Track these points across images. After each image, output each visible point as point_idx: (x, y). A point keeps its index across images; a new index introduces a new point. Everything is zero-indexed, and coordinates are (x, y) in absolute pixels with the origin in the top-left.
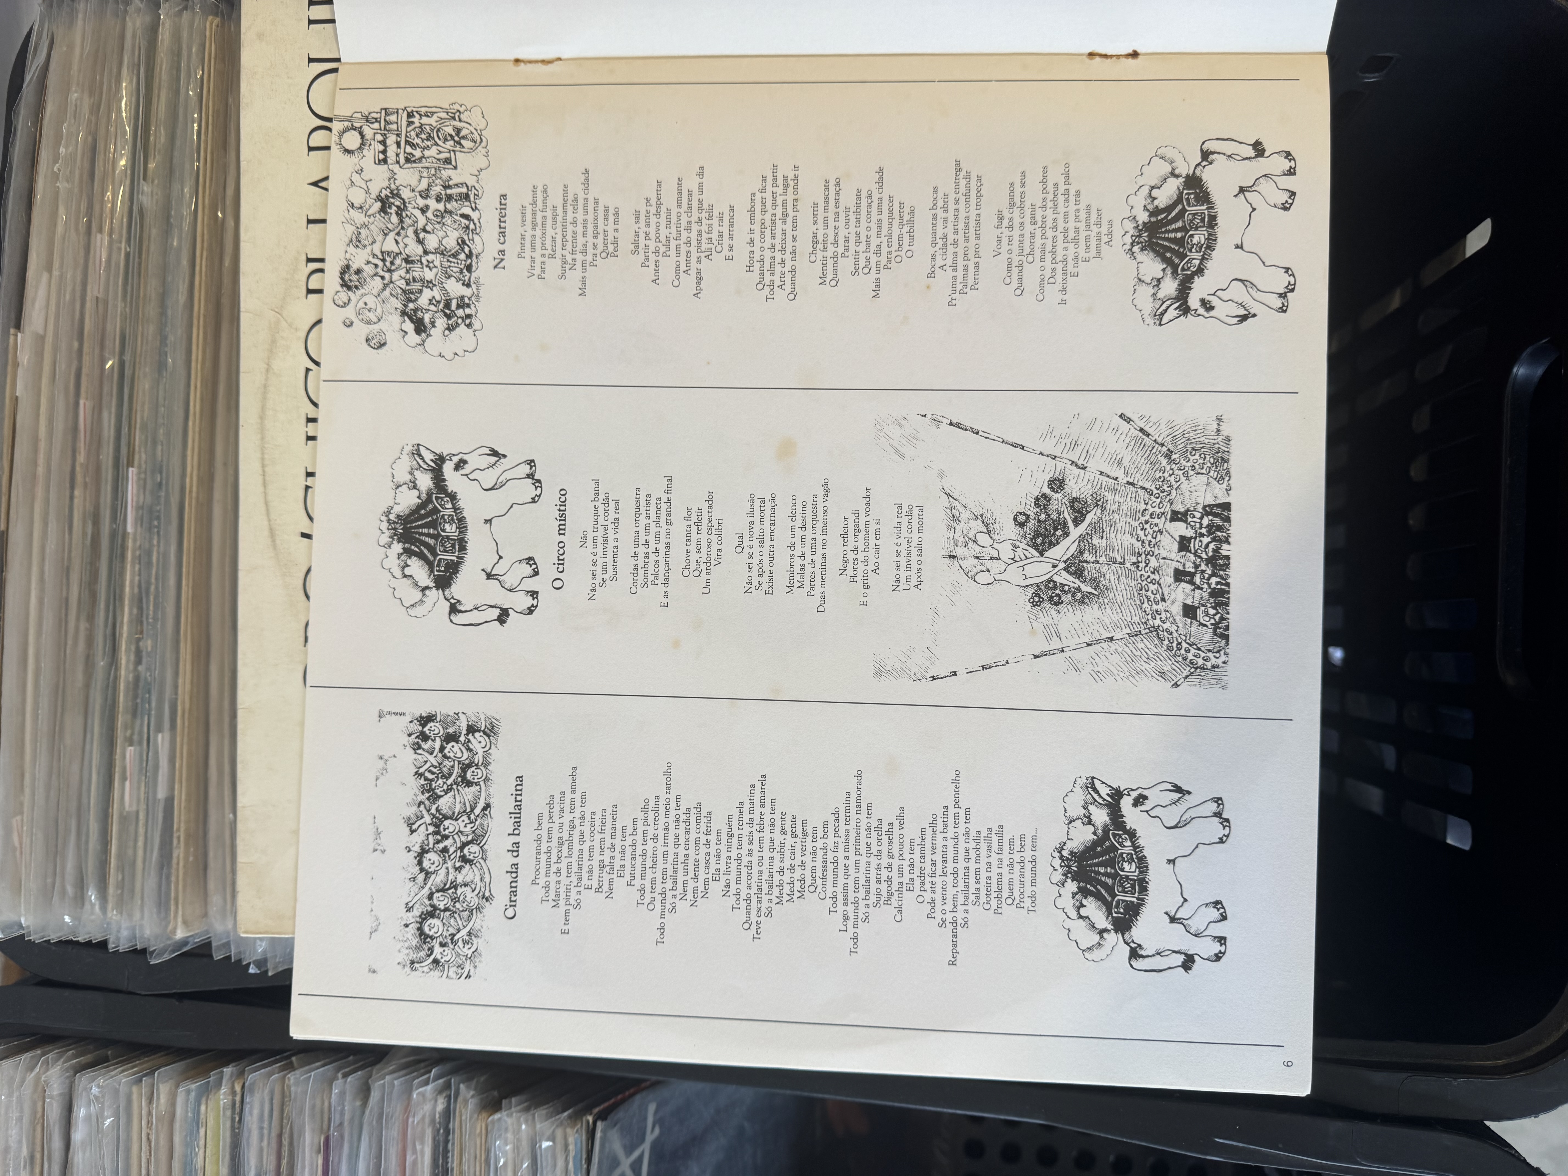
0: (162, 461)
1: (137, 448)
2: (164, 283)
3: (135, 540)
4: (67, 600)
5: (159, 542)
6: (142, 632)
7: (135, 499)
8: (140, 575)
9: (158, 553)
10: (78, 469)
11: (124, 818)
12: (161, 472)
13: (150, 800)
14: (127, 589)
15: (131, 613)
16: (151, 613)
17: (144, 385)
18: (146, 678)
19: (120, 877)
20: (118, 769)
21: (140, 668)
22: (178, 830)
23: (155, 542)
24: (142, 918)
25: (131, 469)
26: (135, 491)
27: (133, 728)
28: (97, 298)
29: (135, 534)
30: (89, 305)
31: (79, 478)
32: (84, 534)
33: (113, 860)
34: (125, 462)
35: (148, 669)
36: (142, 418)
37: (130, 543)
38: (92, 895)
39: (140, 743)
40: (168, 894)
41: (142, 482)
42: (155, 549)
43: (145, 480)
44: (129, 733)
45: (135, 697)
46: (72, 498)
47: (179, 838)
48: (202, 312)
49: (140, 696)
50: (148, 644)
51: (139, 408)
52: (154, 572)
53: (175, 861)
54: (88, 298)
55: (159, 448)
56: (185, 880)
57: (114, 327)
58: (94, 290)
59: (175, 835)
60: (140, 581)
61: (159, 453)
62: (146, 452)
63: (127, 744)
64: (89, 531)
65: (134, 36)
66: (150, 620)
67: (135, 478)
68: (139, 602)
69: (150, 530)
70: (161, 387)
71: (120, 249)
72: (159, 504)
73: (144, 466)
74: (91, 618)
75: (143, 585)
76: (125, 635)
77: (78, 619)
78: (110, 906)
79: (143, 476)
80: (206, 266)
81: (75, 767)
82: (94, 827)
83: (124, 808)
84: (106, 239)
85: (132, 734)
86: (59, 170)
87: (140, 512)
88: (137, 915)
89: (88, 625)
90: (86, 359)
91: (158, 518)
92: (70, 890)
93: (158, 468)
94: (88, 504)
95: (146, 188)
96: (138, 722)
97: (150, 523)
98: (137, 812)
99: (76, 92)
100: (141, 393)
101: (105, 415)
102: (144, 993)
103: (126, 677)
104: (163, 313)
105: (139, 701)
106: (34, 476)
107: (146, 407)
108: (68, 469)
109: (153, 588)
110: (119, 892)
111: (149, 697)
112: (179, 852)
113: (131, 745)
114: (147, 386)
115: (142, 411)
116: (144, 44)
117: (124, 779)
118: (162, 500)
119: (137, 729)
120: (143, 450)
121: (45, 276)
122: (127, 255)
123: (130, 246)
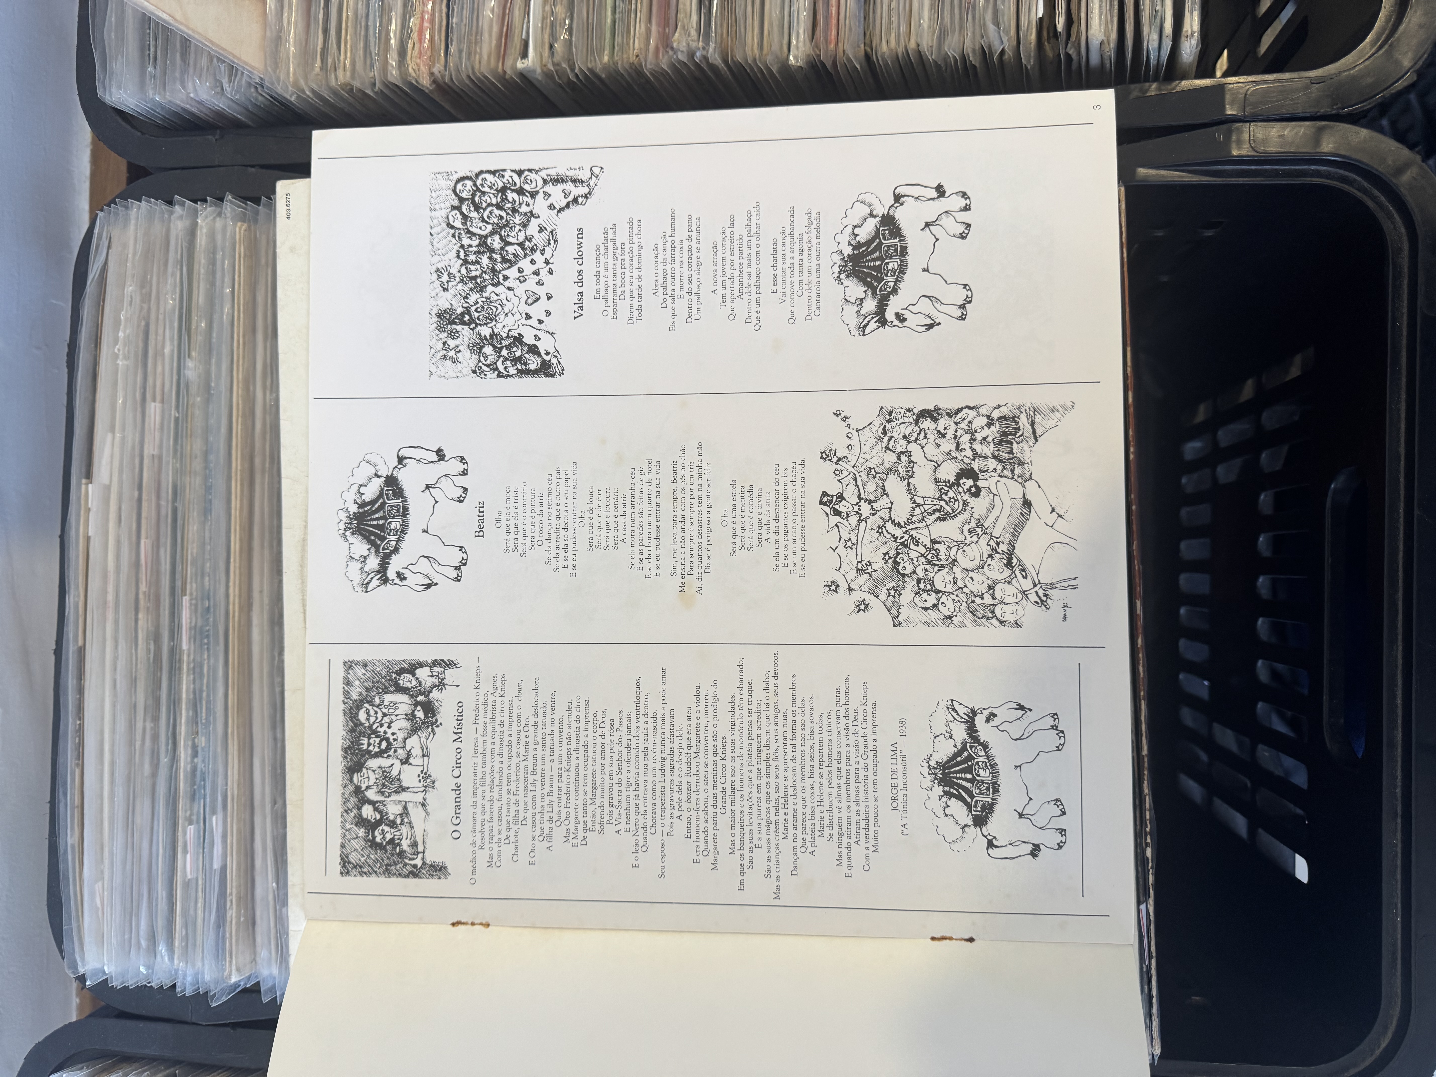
0: (209, 590)
1: (189, 580)
2: (206, 441)
3: (189, 655)
4: (135, 706)
5: (209, 656)
6: (197, 733)
7: (188, 621)
8: (194, 683)
9: (209, 666)
10: (141, 596)
11: (187, 884)
12: (209, 600)
13: (206, 870)
14: (184, 696)
15: (187, 717)
16: (204, 715)
17: (193, 529)
18: (202, 770)
19: (184, 933)
20: (180, 844)
21: (196, 760)
22: (231, 894)
23: (206, 656)
24: (203, 965)
25: (184, 598)
26: (188, 615)
27: (191, 810)
28: (153, 455)
29: (189, 650)
30: (146, 461)
31: (142, 603)
32: (148, 650)
33: (178, 918)
34: (180, 592)
35: (203, 761)
36: (192, 554)
37: (185, 658)
38: (162, 948)
39: (198, 822)
40: (224, 949)
41: (193, 607)
42: (206, 662)
43: (196, 605)
44: (188, 813)
45: (193, 783)
46: (136, 620)
47: (231, 901)
48: (239, 468)
49: (197, 783)
50: (202, 741)
51: (190, 547)
52: (205, 681)
53: (228, 919)
54: (145, 457)
55: (207, 579)
56: (237, 935)
57: (168, 479)
58: (150, 450)
59: (228, 899)
60: (194, 689)
61: (207, 584)
62: (196, 583)
63: (187, 823)
64: (152, 647)
65: (177, 238)
66: (204, 721)
67: (188, 605)
68: (195, 705)
69: (201, 645)
70: (207, 528)
71: (170, 414)
72: (207, 625)
73: (195, 594)
74: (156, 719)
75: (197, 692)
76: (183, 734)
77: (145, 721)
78: (176, 957)
79: (194, 602)
80: (241, 430)
81: (145, 844)
82: (161, 893)
83: (186, 876)
84: (158, 405)
85: (191, 815)
86: (119, 350)
87: (193, 632)
88: (199, 964)
89: (152, 725)
90: (145, 504)
91: (208, 637)
92: (144, 943)
93: (206, 596)
94: (150, 626)
95: (190, 364)
96: (196, 806)
97: (201, 640)
98: (197, 879)
99: (131, 286)
100: (190, 535)
101: (162, 551)
102: (204, 1024)
103: (185, 768)
104: (206, 467)
105: (195, 787)
106: (105, 603)
107: (195, 545)
108: (132, 597)
109: (204, 694)
110: (183, 944)
111: (204, 784)
112: (232, 913)
113: (190, 824)
114: (195, 528)
115: (192, 549)
116: (185, 244)
117: (185, 851)
118: (211, 624)
119: (195, 811)
120: (194, 580)
121: (109, 436)
122: (177, 420)
123: (178, 412)
